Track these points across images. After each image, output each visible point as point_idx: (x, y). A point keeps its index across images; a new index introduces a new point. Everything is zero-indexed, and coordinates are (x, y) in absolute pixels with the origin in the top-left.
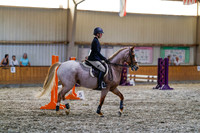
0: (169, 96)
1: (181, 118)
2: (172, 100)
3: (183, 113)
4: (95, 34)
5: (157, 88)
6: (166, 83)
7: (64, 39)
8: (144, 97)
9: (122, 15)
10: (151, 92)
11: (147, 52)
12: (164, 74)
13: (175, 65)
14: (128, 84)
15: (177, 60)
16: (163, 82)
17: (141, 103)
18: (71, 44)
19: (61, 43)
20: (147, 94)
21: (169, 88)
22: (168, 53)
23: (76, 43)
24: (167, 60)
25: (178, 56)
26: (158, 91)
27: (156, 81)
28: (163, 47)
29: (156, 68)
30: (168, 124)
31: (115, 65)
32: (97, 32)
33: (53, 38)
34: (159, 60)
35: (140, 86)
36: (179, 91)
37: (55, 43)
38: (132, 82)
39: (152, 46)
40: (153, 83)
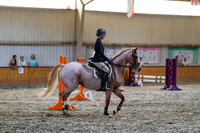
0: (177, 96)
1: (189, 119)
2: (180, 101)
3: (190, 114)
4: (98, 35)
5: (165, 89)
6: (174, 84)
7: (72, 40)
8: (152, 98)
9: (129, 15)
10: (159, 93)
11: (155, 53)
12: (172, 75)
13: (183, 66)
14: (136, 85)
15: (185, 60)
16: (171, 82)
17: (149, 104)
18: (79, 45)
19: (69, 43)
20: (155, 95)
21: (177, 89)
22: (176, 53)
23: (83, 44)
24: (175, 61)
25: (186, 56)
26: (166, 91)
27: (163, 81)
28: (171, 47)
29: (164, 69)
30: (176, 125)
31: (119, 65)
32: (100, 33)
33: (60, 39)
34: (167, 60)
35: (148, 87)
36: (187, 92)
37: (63, 44)
38: (140, 82)
39: (160, 47)
40: (161, 84)
